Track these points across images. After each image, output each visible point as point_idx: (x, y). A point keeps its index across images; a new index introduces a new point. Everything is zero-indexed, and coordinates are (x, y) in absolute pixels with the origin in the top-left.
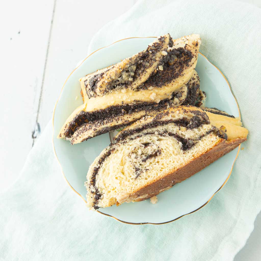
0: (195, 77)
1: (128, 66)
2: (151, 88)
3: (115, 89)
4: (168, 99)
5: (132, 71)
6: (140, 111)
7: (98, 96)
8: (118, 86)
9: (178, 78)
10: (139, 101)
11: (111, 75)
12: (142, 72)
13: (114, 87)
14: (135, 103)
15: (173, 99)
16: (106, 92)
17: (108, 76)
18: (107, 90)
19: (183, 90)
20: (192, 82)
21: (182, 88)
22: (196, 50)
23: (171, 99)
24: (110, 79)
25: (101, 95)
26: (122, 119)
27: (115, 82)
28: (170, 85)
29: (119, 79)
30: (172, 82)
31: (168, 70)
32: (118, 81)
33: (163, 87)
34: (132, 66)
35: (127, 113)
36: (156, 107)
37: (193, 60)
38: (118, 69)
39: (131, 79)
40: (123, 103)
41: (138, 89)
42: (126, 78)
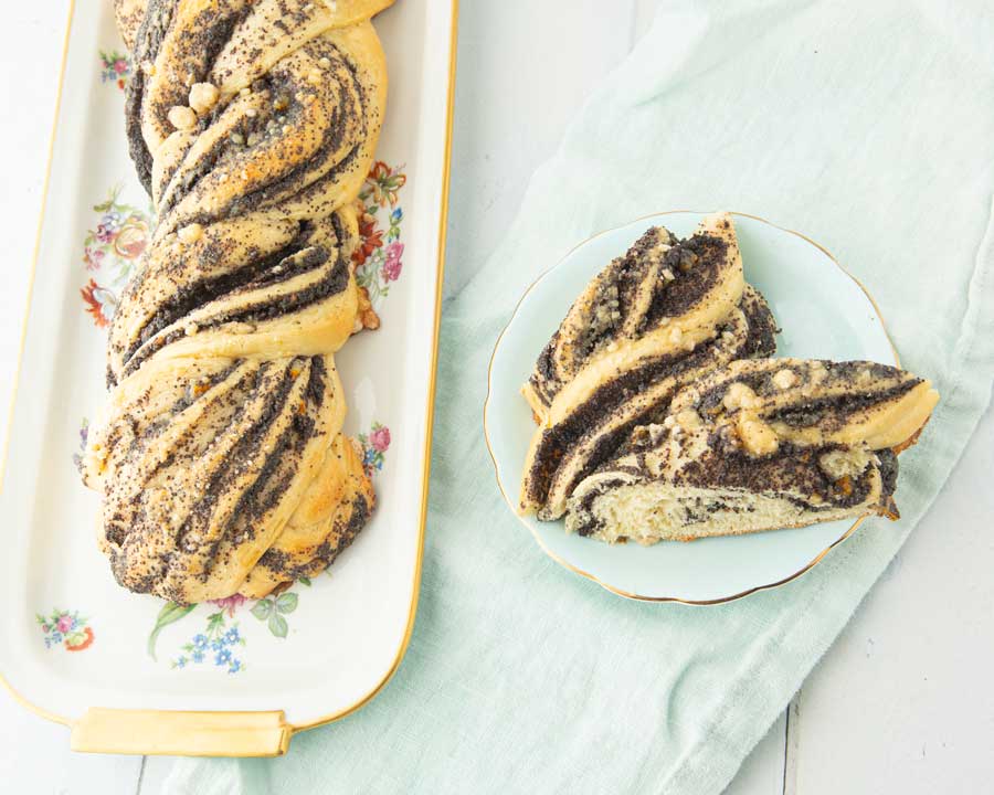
0: (752, 292)
1: (600, 290)
2: (664, 321)
3: (593, 354)
4: (710, 338)
5: (611, 298)
6: (663, 379)
7: (566, 382)
8: (597, 345)
9: (714, 290)
10: (650, 357)
11: (573, 322)
12: (633, 295)
13: (591, 350)
14: (644, 363)
15: (720, 336)
16: (577, 365)
17: (569, 327)
18: (578, 360)
19: (735, 317)
20: (750, 301)
21: (731, 314)
22: (730, 235)
23: (717, 338)
24: (573, 332)
25: (570, 378)
26: (629, 409)
27: (589, 336)
28: (702, 305)
29: (593, 326)
30: (704, 299)
31: (687, 281)
32: (593, 330)
33: (689, 313)
34: (609, 289)
35: (637, 394)
36: (692, 362)
37: (731, 252)
38: (582, 306)
39: (616, 315)
40: (619, 372)
41: (640, 333)
42: (607, 316)
